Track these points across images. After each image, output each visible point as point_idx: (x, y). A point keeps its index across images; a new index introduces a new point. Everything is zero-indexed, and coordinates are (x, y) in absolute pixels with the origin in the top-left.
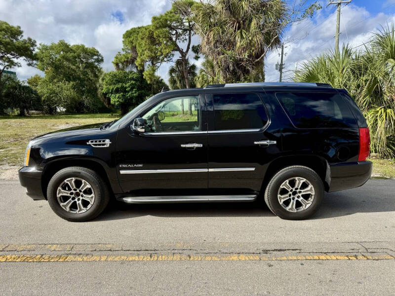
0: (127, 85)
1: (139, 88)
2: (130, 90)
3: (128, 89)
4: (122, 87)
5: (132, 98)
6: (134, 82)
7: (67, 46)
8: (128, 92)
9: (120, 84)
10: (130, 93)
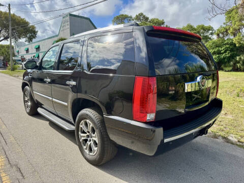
0: (223, 49)
1: (232, 50)
2: (224, 52)
3: (223, 51)
4: (218, 50)
5: (224, 58)
6: (228, 46)
7: (191, 27)
8: (223, 53)
9: (217, 48)
10: (224, 55)
